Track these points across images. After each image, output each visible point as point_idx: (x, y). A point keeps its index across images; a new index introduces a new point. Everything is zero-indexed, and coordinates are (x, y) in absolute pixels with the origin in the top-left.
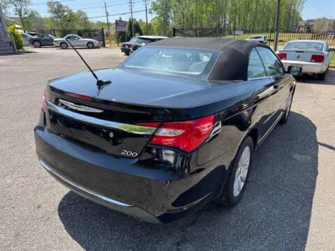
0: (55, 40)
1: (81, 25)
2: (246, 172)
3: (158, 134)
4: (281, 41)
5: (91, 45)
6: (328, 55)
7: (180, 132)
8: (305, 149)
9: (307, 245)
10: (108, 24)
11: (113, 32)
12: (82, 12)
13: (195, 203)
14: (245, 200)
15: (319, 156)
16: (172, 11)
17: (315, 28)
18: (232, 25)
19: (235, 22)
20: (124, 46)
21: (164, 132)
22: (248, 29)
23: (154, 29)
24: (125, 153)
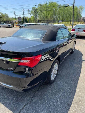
1: (6, 19)
2: (57, 72)
4: (75, 24)
5: (9, 26)
8: (78, 63)
9: (75, 96)
12: (6, 14)
13: (36, 85)
14: (56, 81)
15: (82, 64)
16: (38, 14)
18: (59, 19)
20: (20, 26)
21: (23, 61)
22: (64, 20)
23: (32, 20)
24: (9, 68)
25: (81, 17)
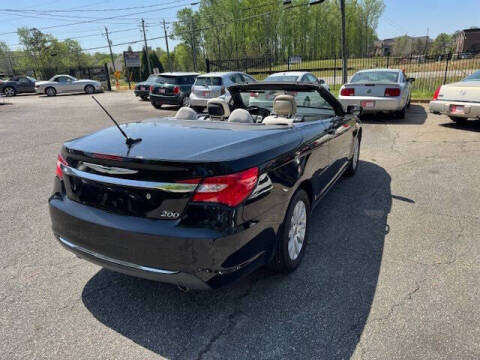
0: (37, 84)
1: (72, 59)
2: (304, 231)
3: (199, 191)
4: (350, 69)
5: (90, 89)
6: (405, 87)
7: (223, 187)
10: (112, 56)
11: (119, 67)
12: (73, 42)
14: (306, 264)
16: (202, 35)
17: (394, 50)
18: (286, 50)
19: (290, 46)
20: (139, 87)
21: (206, 188)
22: (308, 54)
23: (179, 60)
24: (166, 214)
25: (377, 39)
